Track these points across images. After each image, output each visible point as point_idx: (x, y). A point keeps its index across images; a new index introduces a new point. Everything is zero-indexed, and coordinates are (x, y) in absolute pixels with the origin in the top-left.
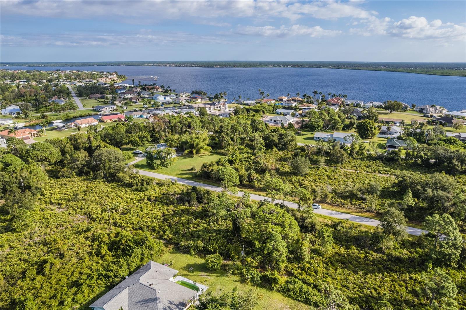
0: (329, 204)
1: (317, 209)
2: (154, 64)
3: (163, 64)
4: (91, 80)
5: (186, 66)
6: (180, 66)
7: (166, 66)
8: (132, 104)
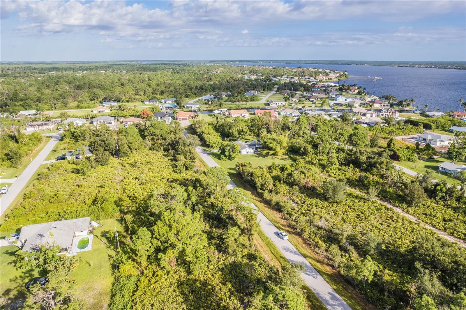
0: (304, 239)
1: (282, 238)
2: (401, 64)
3: (412, 65)
4: (309, 77)
5: (439, 68)
6: (431, 67)
7: (414, 67)
8: (304, 102)
